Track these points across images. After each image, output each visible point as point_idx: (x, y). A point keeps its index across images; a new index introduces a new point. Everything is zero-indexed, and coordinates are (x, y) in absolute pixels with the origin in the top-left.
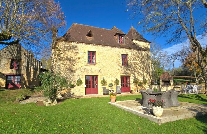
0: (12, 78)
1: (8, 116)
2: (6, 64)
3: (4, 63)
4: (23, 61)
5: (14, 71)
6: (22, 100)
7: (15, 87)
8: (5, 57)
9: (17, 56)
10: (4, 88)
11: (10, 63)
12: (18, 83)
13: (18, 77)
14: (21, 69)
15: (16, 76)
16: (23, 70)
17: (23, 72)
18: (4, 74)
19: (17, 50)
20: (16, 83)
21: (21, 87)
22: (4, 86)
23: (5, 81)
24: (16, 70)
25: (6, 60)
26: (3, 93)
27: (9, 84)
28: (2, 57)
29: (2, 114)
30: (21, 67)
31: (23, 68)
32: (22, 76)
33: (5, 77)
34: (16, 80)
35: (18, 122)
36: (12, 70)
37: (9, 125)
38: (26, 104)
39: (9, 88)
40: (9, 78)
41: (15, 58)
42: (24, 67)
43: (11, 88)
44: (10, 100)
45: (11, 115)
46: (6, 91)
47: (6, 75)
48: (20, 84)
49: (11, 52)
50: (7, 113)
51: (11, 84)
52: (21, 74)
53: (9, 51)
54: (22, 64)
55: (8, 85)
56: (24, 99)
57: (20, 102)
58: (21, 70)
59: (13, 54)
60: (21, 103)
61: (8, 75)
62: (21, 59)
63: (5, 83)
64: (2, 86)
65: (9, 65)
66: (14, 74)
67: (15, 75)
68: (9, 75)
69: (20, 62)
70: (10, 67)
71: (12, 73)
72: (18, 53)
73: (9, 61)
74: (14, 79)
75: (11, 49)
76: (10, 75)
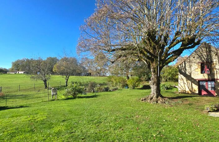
0: (205, 84)
1: (189, 126)
2: (196, 69)
3: (195, 69)
4: (214, 63)
5: (205, 76)
6: (213, 112)
7: (210, 94)
8: (195, 62)
9: (206, 59)
10: (198, 94)
11: (200, 67)
12: (212, 90)
13: (212, 82)
14: (214, 72)
15: (209, 82)
16: (217, 74)
17: (217, 77)
18: (195, 80)
19: (207, 52)
20: (210, 89)
21: (216, 94)
22: (197, 92)
23: (197, 87)
24: (208, 75)
25: (196, 64)
26: (195, 99)
27: (203, 90)
28: (192, 62)
29: (185, 122)
30: (214, 71)
31: (217, 72)
32: (215, 81)
33: (197, 82)
34: (210, 86)
35: (196, 138)
36: (204, 75)
37: (185, 137)
38: (217, 117)
39: (203, 94)
40: (201, 83)
41: (205, 61)
42: (217, 70)
43: (205, 95)
44: (199, 108)
45: (193, 126)
46: (198, 98)
47: (197, 81)
48: (215, 90)
49: (199, 55)
50: (190, 122)
51: (205, 90)
52: (215, 79)
53: (198, 55)
54: (215, 67)
55: (201, 91)
56: (214, 111)
57: (210, 113)
58: (214, 74)
59: (202, 57)
60: (210, 115)
61: (199, 81)
62: (212, 62)
63: (198, 89)
64: (195, 92)
65: (199, 70)
66: (206, 79)
67: (208, 80)
68: (201, 80)
69: (211, 65)
70: (200, 71)
71: (204, 78)
72: (208, 55)
73: (199, 65)
74: (207, 85)
75: (200, 52)
76: (203, 81)
